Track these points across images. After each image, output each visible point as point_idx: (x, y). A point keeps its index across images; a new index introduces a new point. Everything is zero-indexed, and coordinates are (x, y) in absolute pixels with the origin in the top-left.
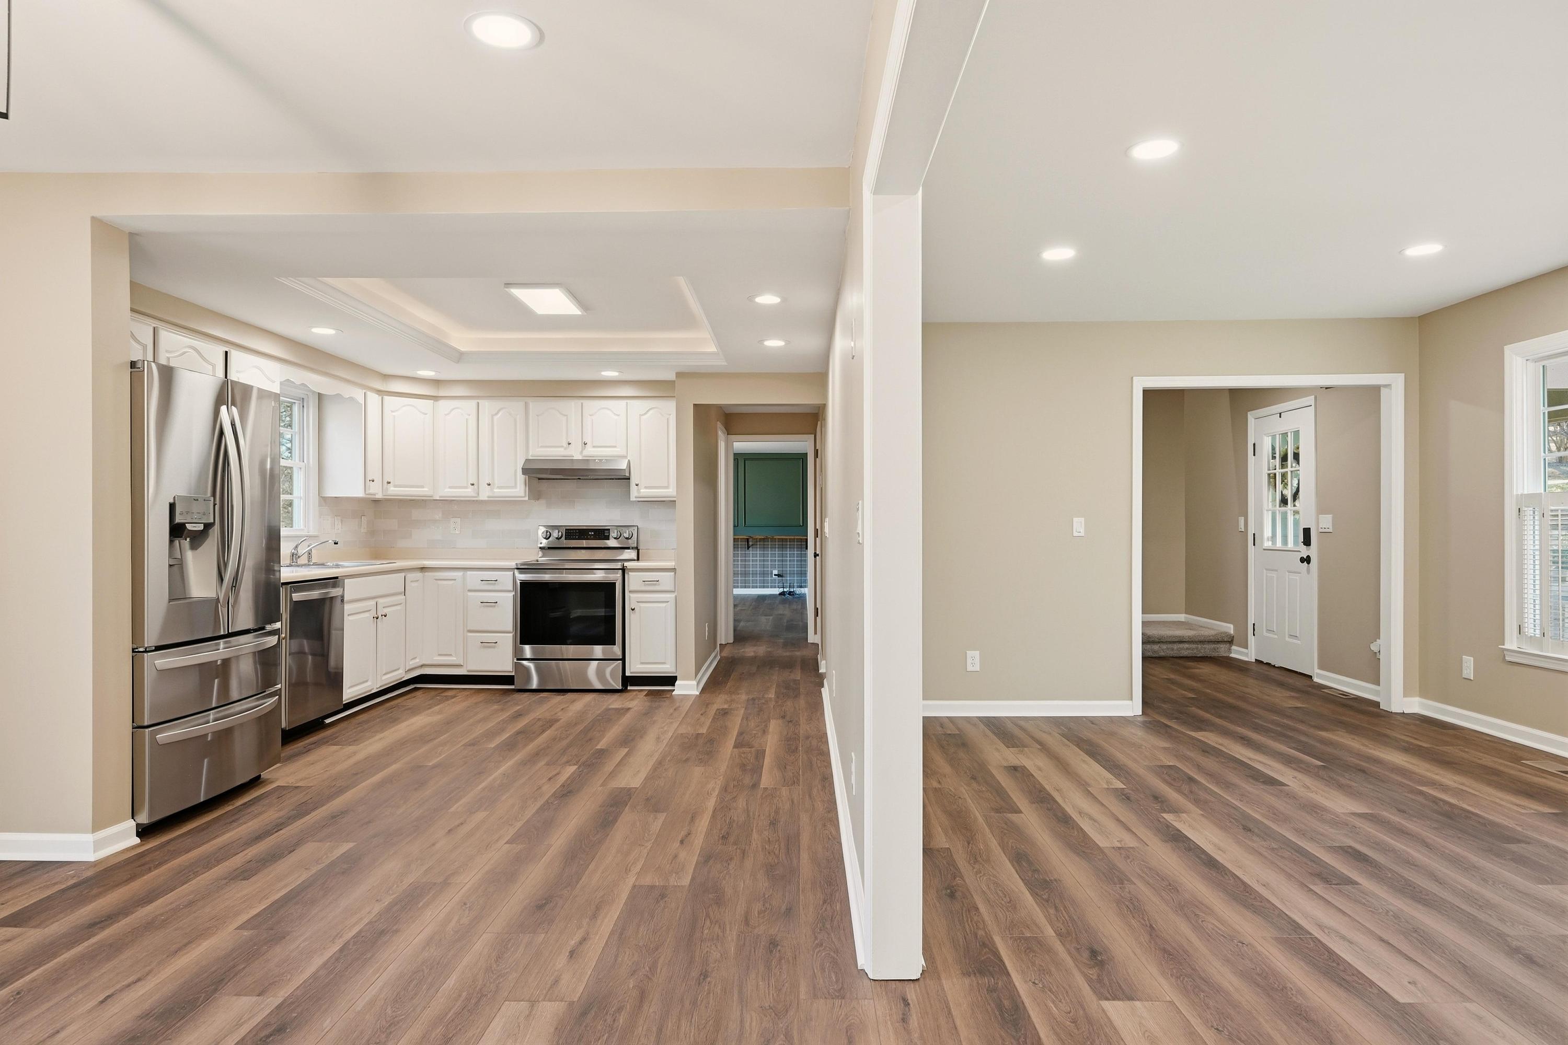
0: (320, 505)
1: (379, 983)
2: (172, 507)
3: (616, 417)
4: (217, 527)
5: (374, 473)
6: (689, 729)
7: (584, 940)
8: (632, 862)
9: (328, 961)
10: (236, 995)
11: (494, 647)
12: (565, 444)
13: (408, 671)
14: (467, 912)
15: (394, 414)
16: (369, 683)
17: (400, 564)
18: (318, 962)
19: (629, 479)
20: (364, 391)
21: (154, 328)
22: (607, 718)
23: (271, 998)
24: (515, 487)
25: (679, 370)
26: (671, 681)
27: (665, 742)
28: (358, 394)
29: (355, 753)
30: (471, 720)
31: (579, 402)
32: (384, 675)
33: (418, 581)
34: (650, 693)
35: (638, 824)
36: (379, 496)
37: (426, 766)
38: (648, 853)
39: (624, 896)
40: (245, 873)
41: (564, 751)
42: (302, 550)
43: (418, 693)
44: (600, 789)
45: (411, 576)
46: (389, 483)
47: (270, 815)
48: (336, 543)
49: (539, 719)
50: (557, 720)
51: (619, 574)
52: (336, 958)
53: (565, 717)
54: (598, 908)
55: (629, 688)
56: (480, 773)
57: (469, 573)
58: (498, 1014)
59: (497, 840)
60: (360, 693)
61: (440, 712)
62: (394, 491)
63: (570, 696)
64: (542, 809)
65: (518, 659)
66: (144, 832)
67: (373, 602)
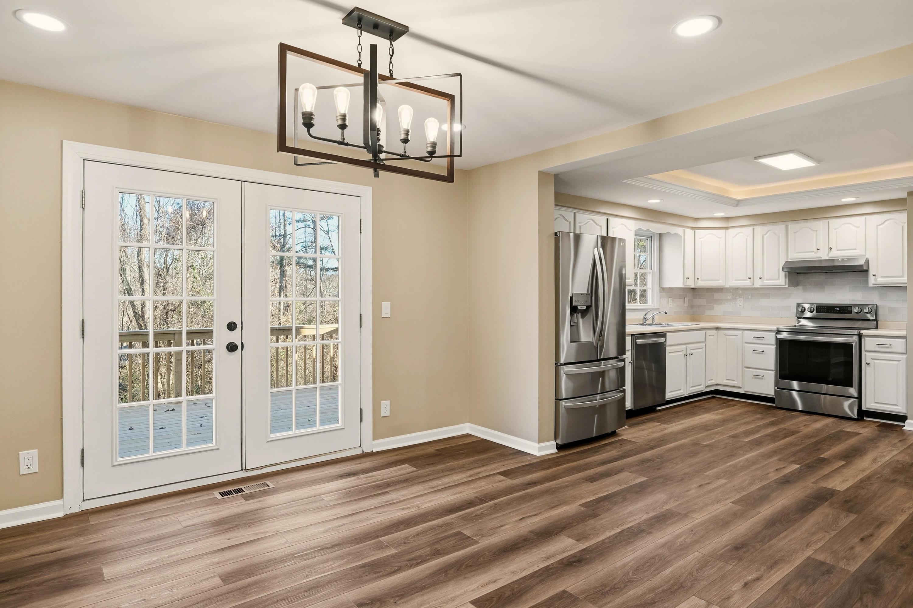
0: (660, 292)
1: (631, 558)
2: (572, 298)
3: (857, 229)
4: (593, 308)
5: (690, 274)
6: (907, 458)
7: (758, 579)
8: (815, 541)
9: (612, 536)
10: (568, 537)
11: (762, 379)
12: (815, 250)
13: (707, 387)
14: (692, 536)
15: (701, 240)
16: (682, 391)
17: (702, 325)
18: (608, 534)
19: (868, 271)
20: (683, 229)
21: (574, 213)
22: (838, 437)
23: (581, 544)
24: (779, 279)
25: (909, 191)
26: (903, 418)
27: (880, 464)
28: (679, 231)
29: (665, 429)
30: (739, 422)
31: (826, 221)
32: (691, 387)
33: (714, 335)
34: (883, 425)
35: (831, 516)
36: (693, 286)
37: (702, 444)
38: (830, 539)
39: (798, 562)
40: (592, 479)
41: (794, 454)
42: (649, 316)
43: (713, 401)
44: (811, 485)
45: (708, 332)
46: (698, 279)
47: (613, 453)
48: (666, 313)
49: (785, 429)
50: (799, 432)
51: (855, 338)
52: (616, 536)
53: (805, 431)
54: (776, 563)
55: (865, 418)
56: (731, 456)
57: (746, 332)
58: (686, 601)
59: (726, 500)
60: (674, 396)
61: (722, 414)
62: (701, 283)
63: (815, 417)
64: (763, 488)
65: (778, 388)
66: (560, 448)
67: (685, 346)
